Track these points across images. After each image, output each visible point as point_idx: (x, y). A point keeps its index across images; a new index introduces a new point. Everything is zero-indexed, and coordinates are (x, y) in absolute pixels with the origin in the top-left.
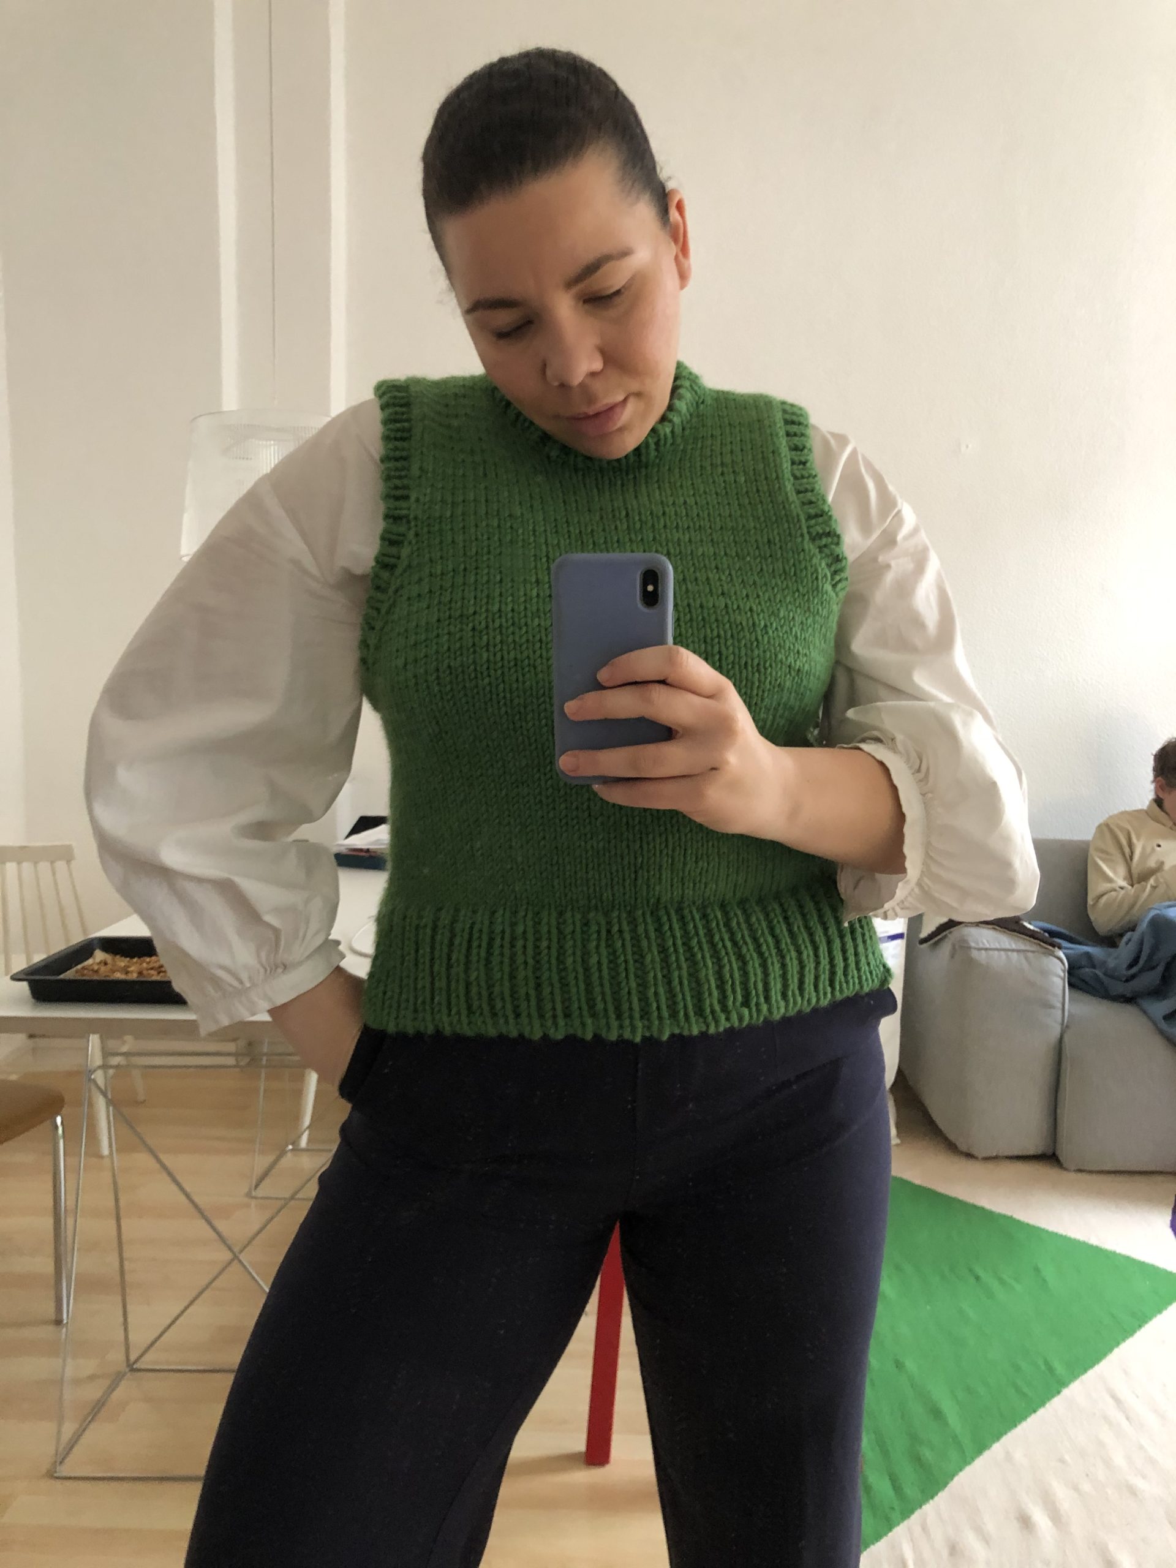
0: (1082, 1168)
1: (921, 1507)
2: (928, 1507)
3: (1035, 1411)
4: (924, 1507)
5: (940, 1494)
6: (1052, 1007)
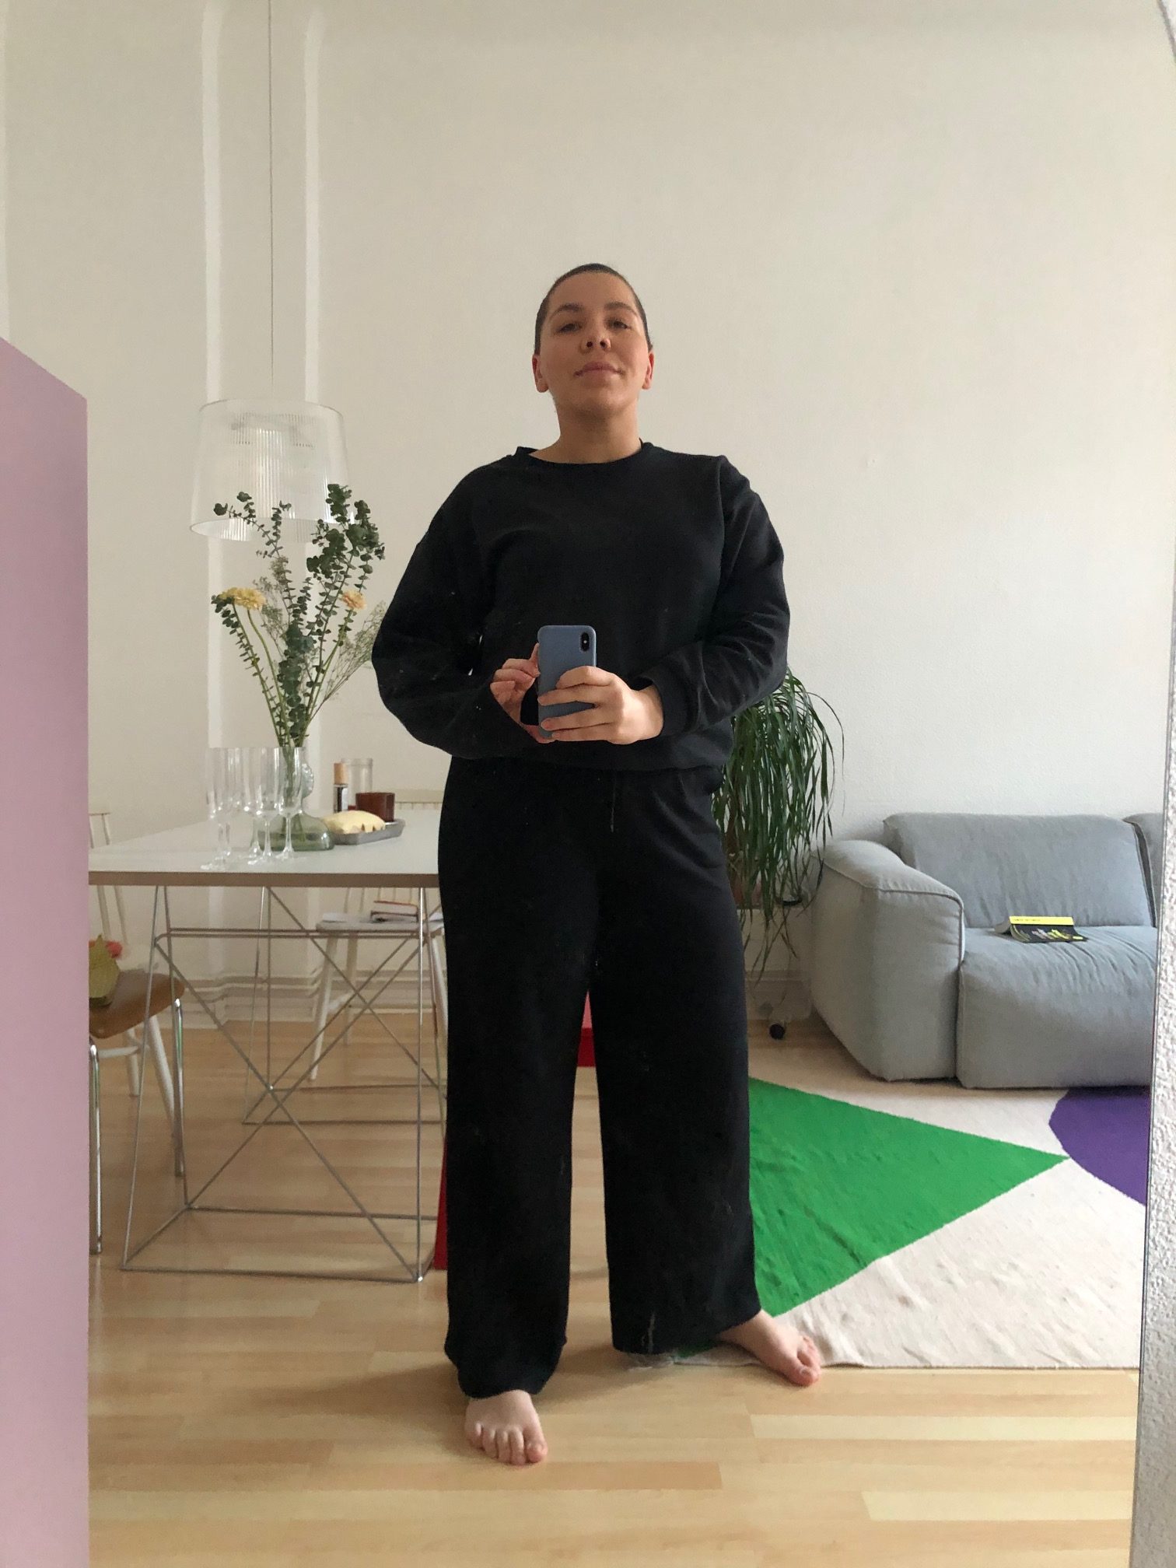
0: (978, 1086)
1: (820, 1294)
2: (827, 1295)
3: (918, 1238)
4: (823, 1293)
5: (837, 1286)
6: (951, 943)
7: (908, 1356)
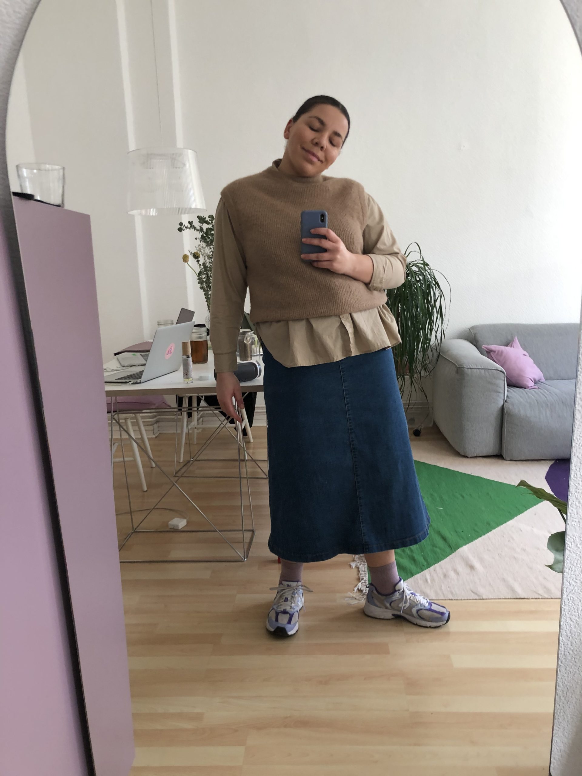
0: (512, 459)
1: (434, 565)
2: (437, 565)
3: (481, 537)
4: (435, 565)
5: (442, 561)
6: (500, 393)
7: (473, 594)
